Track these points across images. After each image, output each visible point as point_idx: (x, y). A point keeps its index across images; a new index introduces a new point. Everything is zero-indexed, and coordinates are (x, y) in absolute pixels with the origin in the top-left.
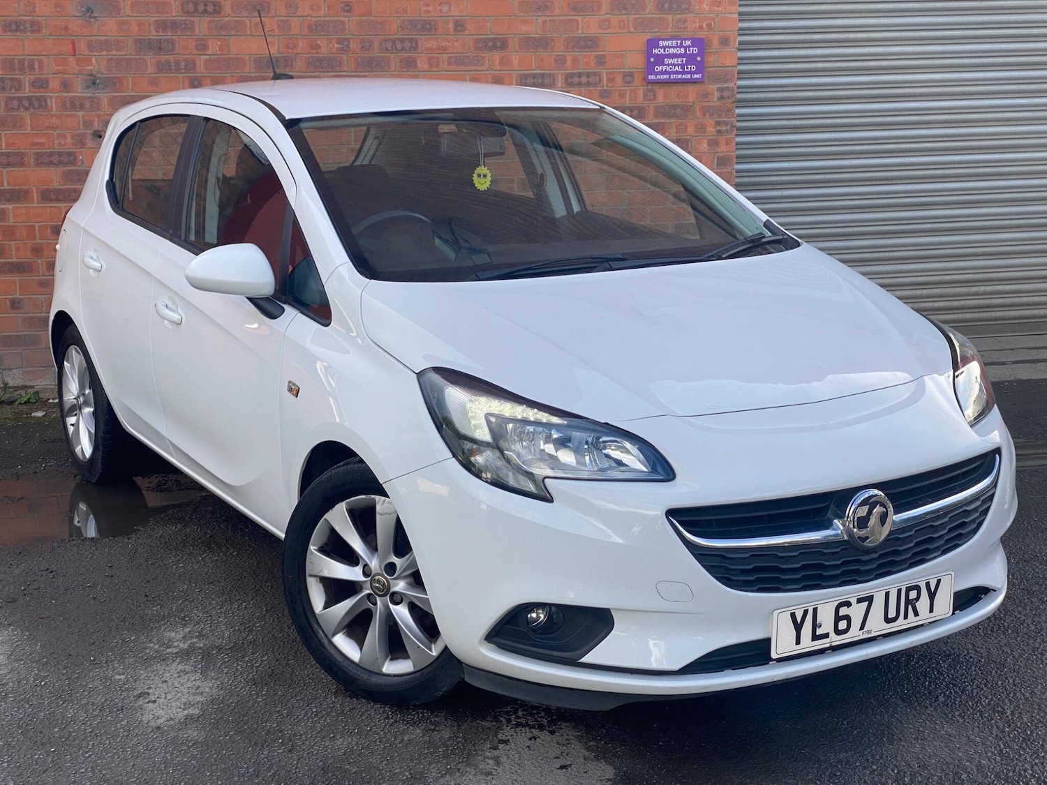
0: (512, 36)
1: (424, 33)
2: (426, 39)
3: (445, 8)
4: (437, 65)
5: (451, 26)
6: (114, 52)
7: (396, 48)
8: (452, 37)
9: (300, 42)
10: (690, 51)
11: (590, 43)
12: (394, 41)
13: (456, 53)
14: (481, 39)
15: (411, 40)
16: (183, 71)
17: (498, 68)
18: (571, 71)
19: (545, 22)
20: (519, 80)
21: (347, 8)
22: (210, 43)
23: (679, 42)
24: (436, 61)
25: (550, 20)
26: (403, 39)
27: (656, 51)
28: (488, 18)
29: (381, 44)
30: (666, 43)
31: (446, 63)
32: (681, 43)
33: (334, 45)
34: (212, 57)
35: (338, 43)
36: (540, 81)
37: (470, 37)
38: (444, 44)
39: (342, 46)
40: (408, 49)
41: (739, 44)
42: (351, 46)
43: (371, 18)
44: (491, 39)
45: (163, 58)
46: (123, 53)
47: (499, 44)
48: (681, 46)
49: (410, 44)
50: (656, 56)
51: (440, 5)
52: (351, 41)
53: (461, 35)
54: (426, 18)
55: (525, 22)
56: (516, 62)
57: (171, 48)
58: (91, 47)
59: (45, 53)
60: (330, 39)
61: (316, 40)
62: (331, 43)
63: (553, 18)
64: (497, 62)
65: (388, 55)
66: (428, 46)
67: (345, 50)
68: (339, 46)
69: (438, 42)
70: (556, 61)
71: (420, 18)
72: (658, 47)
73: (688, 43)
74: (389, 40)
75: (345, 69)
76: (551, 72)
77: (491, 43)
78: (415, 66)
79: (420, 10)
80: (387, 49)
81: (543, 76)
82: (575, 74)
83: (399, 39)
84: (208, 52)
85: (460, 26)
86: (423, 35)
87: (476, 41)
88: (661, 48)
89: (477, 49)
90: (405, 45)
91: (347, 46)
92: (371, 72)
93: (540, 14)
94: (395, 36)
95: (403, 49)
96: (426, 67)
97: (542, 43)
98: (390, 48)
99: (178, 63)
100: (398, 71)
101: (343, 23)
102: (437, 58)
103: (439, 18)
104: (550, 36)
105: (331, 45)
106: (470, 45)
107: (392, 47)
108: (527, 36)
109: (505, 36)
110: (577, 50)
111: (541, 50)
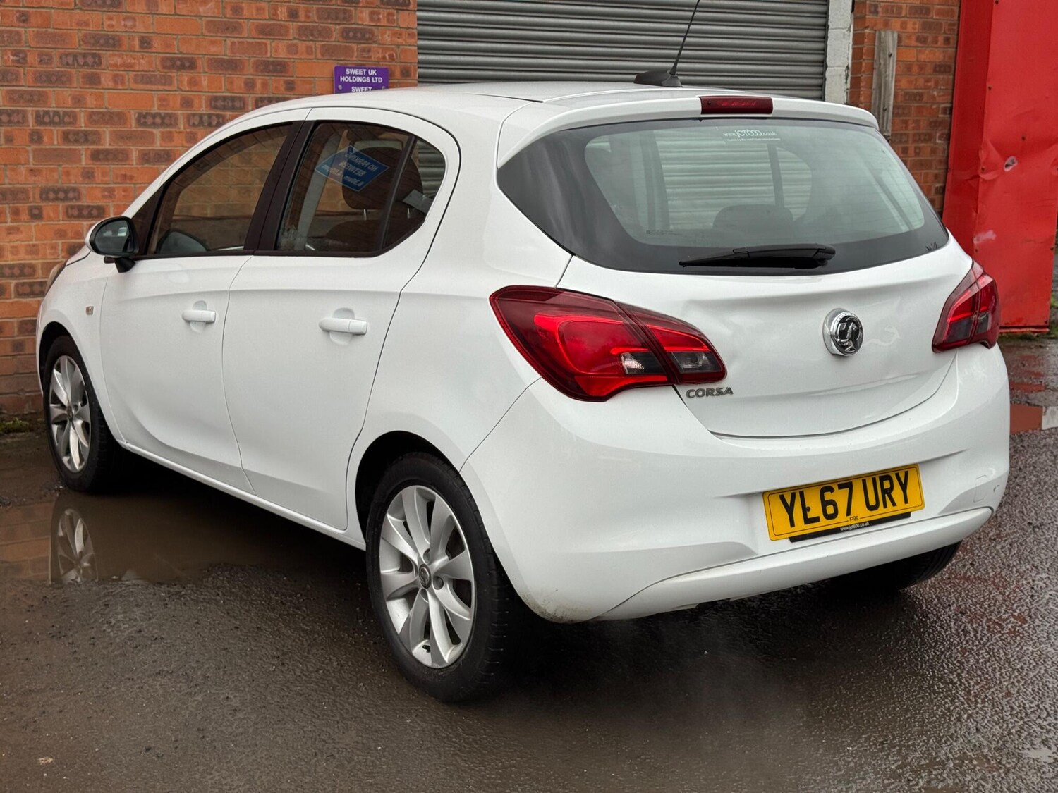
0: (201, 56)
1: (107, 49)
2: (110, 56)
3: (129, 23)
4: (123, 83)
5: (136, 42)
7: (78, 63)
8: (139, 54)
10: (375, 80)
11: (279, 67)
12: (75, 56)
13: (143, 71)
14: (167, 58)
15: (94, 55)
17: (187, 89)
18: (261, 95)
19: (233, 43)
20: (209, 103)
21: (23, 18)
23: (365, 70)
24: (121, 78)
25: (239, 42)
26: (85, 53)
27: (343, 79)
28: (175, 37)
29: (61, 58)
30: (352, 72)
31: (132, 81)
32: (367, 72)
33: (9, 57)
35: (13, 56)
36: (230, 104)
37: (157, 55)
38: (129, 61)
39: (17, 58)
40: (90, 64)
41: (419, 77)
42: (28, 59)
43: (49, 30)
44: (179, 59)
47: (188, 64)
48: (367, 75)
49: (92, 60)
50: (344, 84)
51: (124, 20)
52: (28, 54)
53: (148, 52)
54: (109, 33)
55: (213, 43)
56: (205, 83)
60: (5, 50)
62: (6, 54)
63: (241, 40)
64: (185, 83)
65: (69, 70)
66: (112, 62)
67: (21, 63)
68: (15, 58)
69: (123, 58)
70: (246, 84)
71: (103, 33)
72: (345, 75)
73: (373, 72)
74: (70, 54)
75: (22, 83)
76: (241, 95)
77: (178, 63)
78: (100, 82)
79: (103, 24)
80: (68, 64)
81: (233, 99)
82: (265, 98)
83: (80, 54)
85: (145, 43)
86: (109, 51)
87: (163, 60)
88: (348, 75)
89: (164, 67)
90: (87, 60)
91: (24, 58)
92: (51, 87)
93: (228, 35)
94: (76, 51)
95: (85, 64)
96: (111, 84)
97: (231, 65)
98: (70, 62)
100: (81, 88)
101: (18, 33)
102: (121, 75)
103: (124, 34)
104: (238, 58)
105: (6, 57)
106: (158, 63)
107: (73, 61)
108: (216, 57)
109: (193, 56)
110: (266, 74)
111: (230, 73)
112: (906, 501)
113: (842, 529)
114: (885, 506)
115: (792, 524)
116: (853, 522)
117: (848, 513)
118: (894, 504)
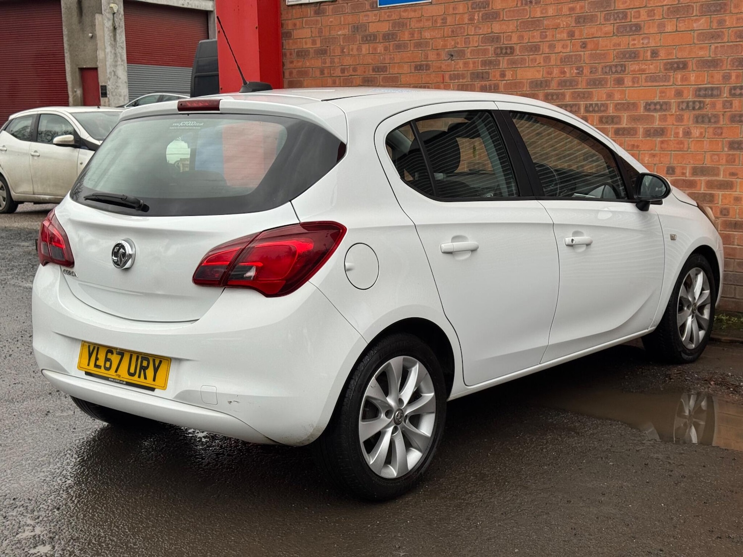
0: (691, 59)
1: (630, 60)
2: (631, 64)
3: (646, 41)
4: (638, 82)
5: (649, 54)
6: (461, 80)
7: (612, 72)
8: (649, 62)
9: (555, 70)
12: (611, 67)
13: (651, 73)
14: (668, 63)
15: (622, 66)
16: (493, 91)
17: (680, 84)
18: (734, 85)
19: (717, 47)
20: (695, 92)
21: (584, 45)
22: (507, 73)
24: (637, 79)
25: (721, 46)
26: (616, 65)
28: (675, 47)
29: (602, 69)
31: (643, 80)
33: (574, 71)
34: (508, 81)
35: (577, 70)
36: (710, 92)
37: (661, 61)
38: (643, 67)
39: (579, 71)
40: (619, 71)
42: (584, 71)
43: (598, 51)
44: (676, 63)
45: (483, 83)
46: (465, 81)
47: (682, 66)
49: (620, 69)
51: (642, 39)
52: (584, 67)
53: (656, 60)
54: (632, 49)
55: (701, 48)
56: (693, 78)
57: (487, 77)
58: (451, 79)
59: (430, 82)
60: (572, 67)
61: (564, 68)
62: (572, 69)
63: (723, 44)
64: (679, 80)
65: (606, 76)
66: (632, 69)
67: (580, 74)
69: (639, 66)
70: (724, 77)
71: (629, 50)
74: (607, 66)
75: (580, 87)
76: (718, 86)
77: (675, 65)
78: (623, 83)
79: (629, 44)
80: (606, 72)
81: (712, 89)
82: (738, 86)
83: (614, 65)
84: (506, 79)
85: (655, 54)
86: (630, 61)
87: (665, 64)
89: (666, 69)
90: (617, 69)
91: (582, 71)
92: (595, 88)
93: (713, 42)
94: (611, 63)
95: (616, 71)
96: (630, 84)
97: (713, 64)
98: (608, 72)
99: (490, 86)
100: (612, 88)
101: (580, 55)
102: (637, 77)
103: (641, 49)
104: (720, 58)
105: (572, 71)
106: (661, 67)
107: (609, 71)
108: (702, 59)
109: (686, 59)
110: (740, 68)
111: (712, 69)
112: (154, 380)
113: (110, 379)
114: (139, 377)
115: (88, 365)
116: (117, 378)
117: (116, 371)
118: (145, 378)
